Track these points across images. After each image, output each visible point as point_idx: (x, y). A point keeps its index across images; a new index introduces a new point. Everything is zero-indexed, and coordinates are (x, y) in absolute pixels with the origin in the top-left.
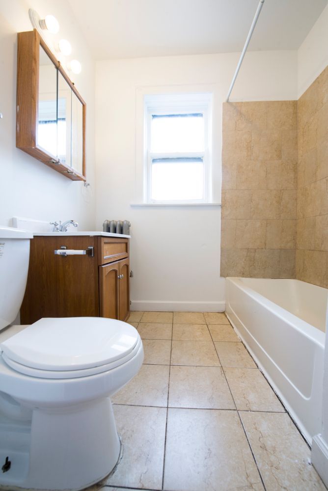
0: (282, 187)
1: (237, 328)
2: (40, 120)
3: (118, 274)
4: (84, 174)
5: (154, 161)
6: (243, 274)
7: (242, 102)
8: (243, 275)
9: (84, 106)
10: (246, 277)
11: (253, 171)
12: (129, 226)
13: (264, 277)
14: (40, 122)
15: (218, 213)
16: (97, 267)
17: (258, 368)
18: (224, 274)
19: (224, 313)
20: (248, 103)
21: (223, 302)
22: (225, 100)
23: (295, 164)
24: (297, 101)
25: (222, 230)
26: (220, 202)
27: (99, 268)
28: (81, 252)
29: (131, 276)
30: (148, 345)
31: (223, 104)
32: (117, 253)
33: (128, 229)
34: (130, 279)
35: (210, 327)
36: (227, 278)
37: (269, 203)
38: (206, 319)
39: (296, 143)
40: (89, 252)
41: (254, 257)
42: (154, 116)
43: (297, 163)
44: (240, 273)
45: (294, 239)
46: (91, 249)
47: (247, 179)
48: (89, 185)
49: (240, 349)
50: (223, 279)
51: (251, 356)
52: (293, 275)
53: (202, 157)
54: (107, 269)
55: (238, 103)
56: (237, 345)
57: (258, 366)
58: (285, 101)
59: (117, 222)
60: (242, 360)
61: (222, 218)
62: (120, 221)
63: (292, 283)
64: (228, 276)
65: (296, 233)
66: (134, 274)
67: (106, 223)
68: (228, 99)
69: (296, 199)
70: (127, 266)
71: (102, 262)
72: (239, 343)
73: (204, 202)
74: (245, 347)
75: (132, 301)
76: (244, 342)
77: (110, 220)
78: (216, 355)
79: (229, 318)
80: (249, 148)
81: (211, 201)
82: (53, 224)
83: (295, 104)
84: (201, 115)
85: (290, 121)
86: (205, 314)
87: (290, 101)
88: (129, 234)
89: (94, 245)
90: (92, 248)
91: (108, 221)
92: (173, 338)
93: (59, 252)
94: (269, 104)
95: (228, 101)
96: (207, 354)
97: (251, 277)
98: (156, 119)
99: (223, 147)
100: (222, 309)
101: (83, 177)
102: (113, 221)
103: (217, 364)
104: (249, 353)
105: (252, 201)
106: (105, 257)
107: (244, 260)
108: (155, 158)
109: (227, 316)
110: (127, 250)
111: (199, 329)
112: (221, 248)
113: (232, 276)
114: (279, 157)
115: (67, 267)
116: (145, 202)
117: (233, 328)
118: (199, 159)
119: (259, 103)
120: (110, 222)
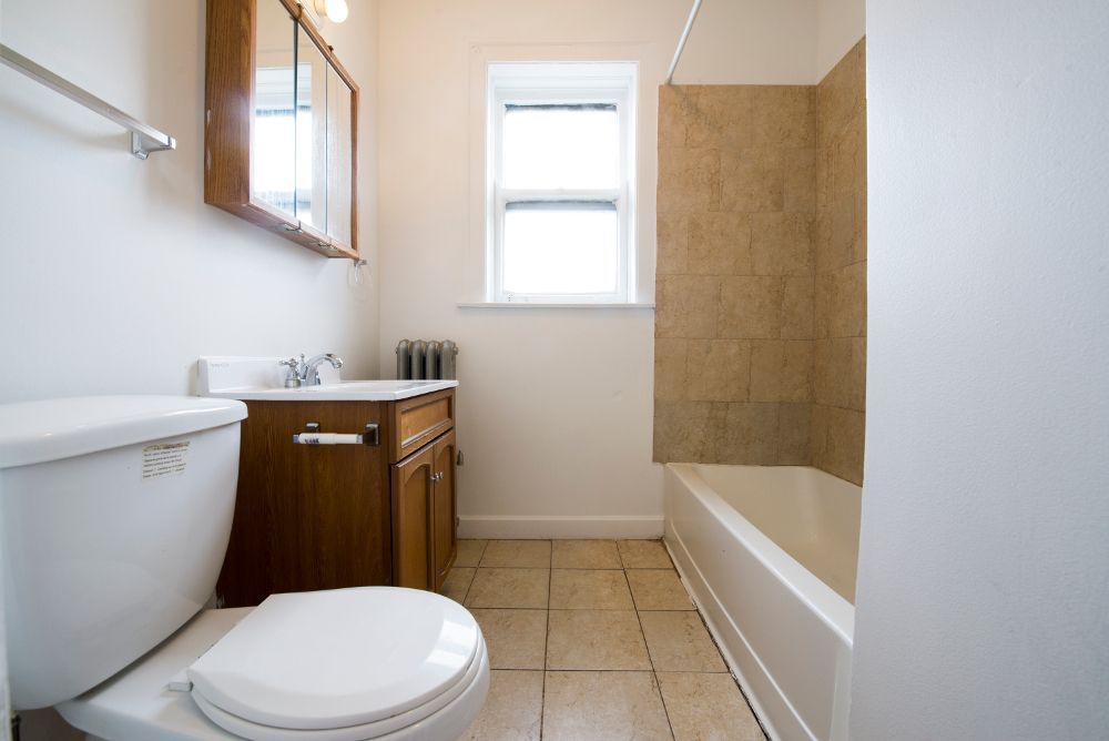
0: (783, 270)
1: (689, 577)
2: (258, 107)
3: (431, 473)
4: (354, 245)
5: (510, 205)
6: (702, 456)
7: (700, 87)
8: (702, 458)
9: (354, 94)
10: (708, 462)
11: (722, 234)
12: (455, 353)
13: (746, 463)
14: (259, 112)
15: (648, 323)
16: (387, 467)
17: (729, 672)
18: (659, 457)
19: (660, 540)
20: (712, 87)
21: (659, 518)
22: (663, 81)
23: (810, 220)
24: (815, 87)
25: (658, 361)
26: (651, 301)
27: (390, 470)
28: (352, 439)
29: (458, 463)
30: (497, 623)
31: (661, 87)
32: (429, 426)
33: (453, 358)
34: (458, 469)
35: (630, 573)
36: (668, 464)
37: (757, 304)
38: (623, 556)
39: (814, 178)
40: (369, 437)
41: (725, 419)
42: (509, 107)
43: (814, 221)
44: (695, 454)
45: (808, 382)
46: (374, 430)
47: (710, 251)
48: (364, 262)
49: (692, 628)
50: (659, 467)
51: (716, 645)
52: (806, 459)
53: (615, 200)
54: (408, 467)
55: (692, 86)
56: (688, 617)
57: (728, 668)
58: (790, 87)
59: (427, 344)
60: (697, 653)
61: (657, 336)
62: (435, 342)
63: (804, 476)
64: (669, 460)
65: (813, 367)
66: (466, 458)
67: (403, 346)
68: (671, 79)
69: (813, 297)
70: (451, 448)
71: (398, 454)
72: (691, 614)
73: (619, 300)
74: (704, 621)
75: (461, 517)
76: (703, 612)
77: (412, 339)
78: (642, 644)
79: (672, 555)
80: (715, 186)
81: (633, 298)
82: (286, 363)
83: (811, 94)
84: (613, 107)
85: (802, 130)
86: (619, 545)
87: (800, 87)
88: (454, 379)
89: (379, 421)
90: (376, 426)
91: (407, 341)
92: (553, 605)
93: (303, 438)
94: (758, 92)
95: (669, 84)
96: (623, 642)
97: (718, 462)
98: (514, 114)
99: (659, 180)
100: (657, 532)
101: (352, 252)
102: (420, 341)
103: (645, 665)
104: (711, 636)
105: (720, 300)
106: (403, 443)
107: (703, 426)
108: (511, 200)
109: (669, 550)
110: (450, 414)
111: (606, 581)
112: (656, 401)
113: (678, 461)
114: (779, 205)
115: (320, 467)
116: (489, 299)
117: (680, 577)
118: (609, 204)
119: (737, 88)
120: (412, 344)
